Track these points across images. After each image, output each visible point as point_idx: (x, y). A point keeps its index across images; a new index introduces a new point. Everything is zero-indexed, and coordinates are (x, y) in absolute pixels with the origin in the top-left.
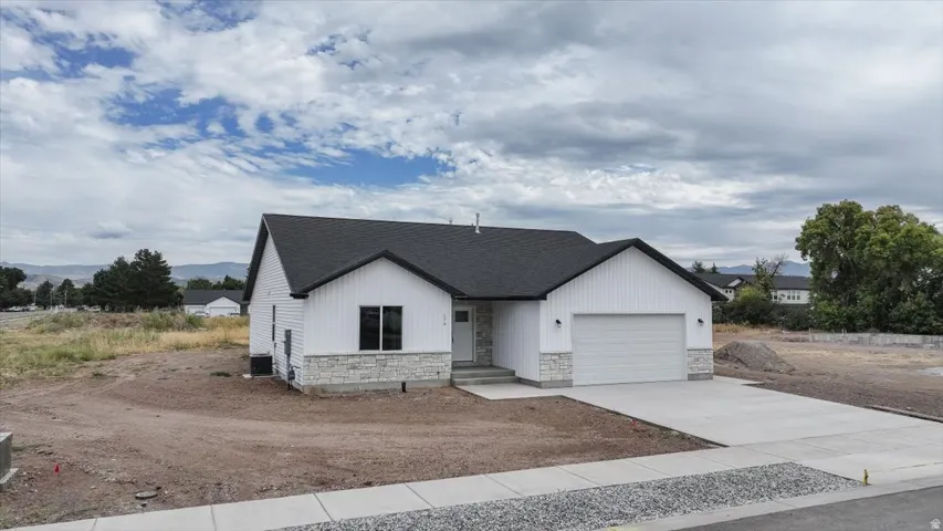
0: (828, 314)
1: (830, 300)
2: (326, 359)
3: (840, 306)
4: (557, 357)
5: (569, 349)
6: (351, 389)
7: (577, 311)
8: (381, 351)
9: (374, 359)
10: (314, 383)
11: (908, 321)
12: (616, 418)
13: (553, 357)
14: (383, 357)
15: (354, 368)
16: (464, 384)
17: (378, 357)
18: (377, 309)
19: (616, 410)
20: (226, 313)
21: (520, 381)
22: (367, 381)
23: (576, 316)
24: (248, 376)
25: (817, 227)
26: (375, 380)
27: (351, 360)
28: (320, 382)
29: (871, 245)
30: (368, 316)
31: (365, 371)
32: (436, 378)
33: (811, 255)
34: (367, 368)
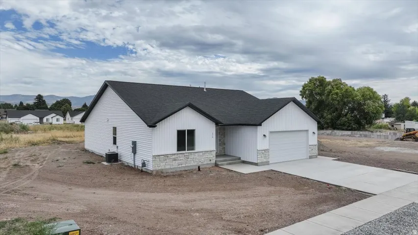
2: (163, 157)
5: (268, 148)
6: (174, 170)
7: (271, 131)
8: (186, 151)
9: (183, 155)
10: (158, 168)
11: (344, 125)
12: (308, 180)
13: (263, 152)
14: (187, 154)
15: (175, 160)
16: (222, 165)
17: (185, 154)
18: (185, 131)
19: (307, 177)
20: (32, 122)
21: (244, 162)
22: (180, 166)
24: (105, 163)
25: (310, 87)
26: (184, 165)
27: (173, 157)
28: (160, 168)
29: (332, 95)
30: (181, 134)
31: (180, 162)
32: (209, 162)
33: (305, 98)
34: (180, 160)
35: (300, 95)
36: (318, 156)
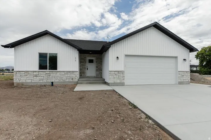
0: (204, 71)
1: (204, 68)
2: (24, 73)
3: (207, 69)
4: (117, 73)
5: (123, 69)
7: (127, 54)
8: (48, 70)
9: (45, 73)
13: (115, 73)
14: (49, 72)
15: (36, 76)
17: (46, 72)
18: (47, 54)
22: (42, 81)
23: (126, 56)
25: (201, 52)
26: (46, 81)
27: (35, 73)
28: (21, 81)
30: (42, 56)
31: (41, 78)
32: (72, 81)
33: (199, 59)
34: (42, 76)
35: (195, 57)
36: (190, 83)
